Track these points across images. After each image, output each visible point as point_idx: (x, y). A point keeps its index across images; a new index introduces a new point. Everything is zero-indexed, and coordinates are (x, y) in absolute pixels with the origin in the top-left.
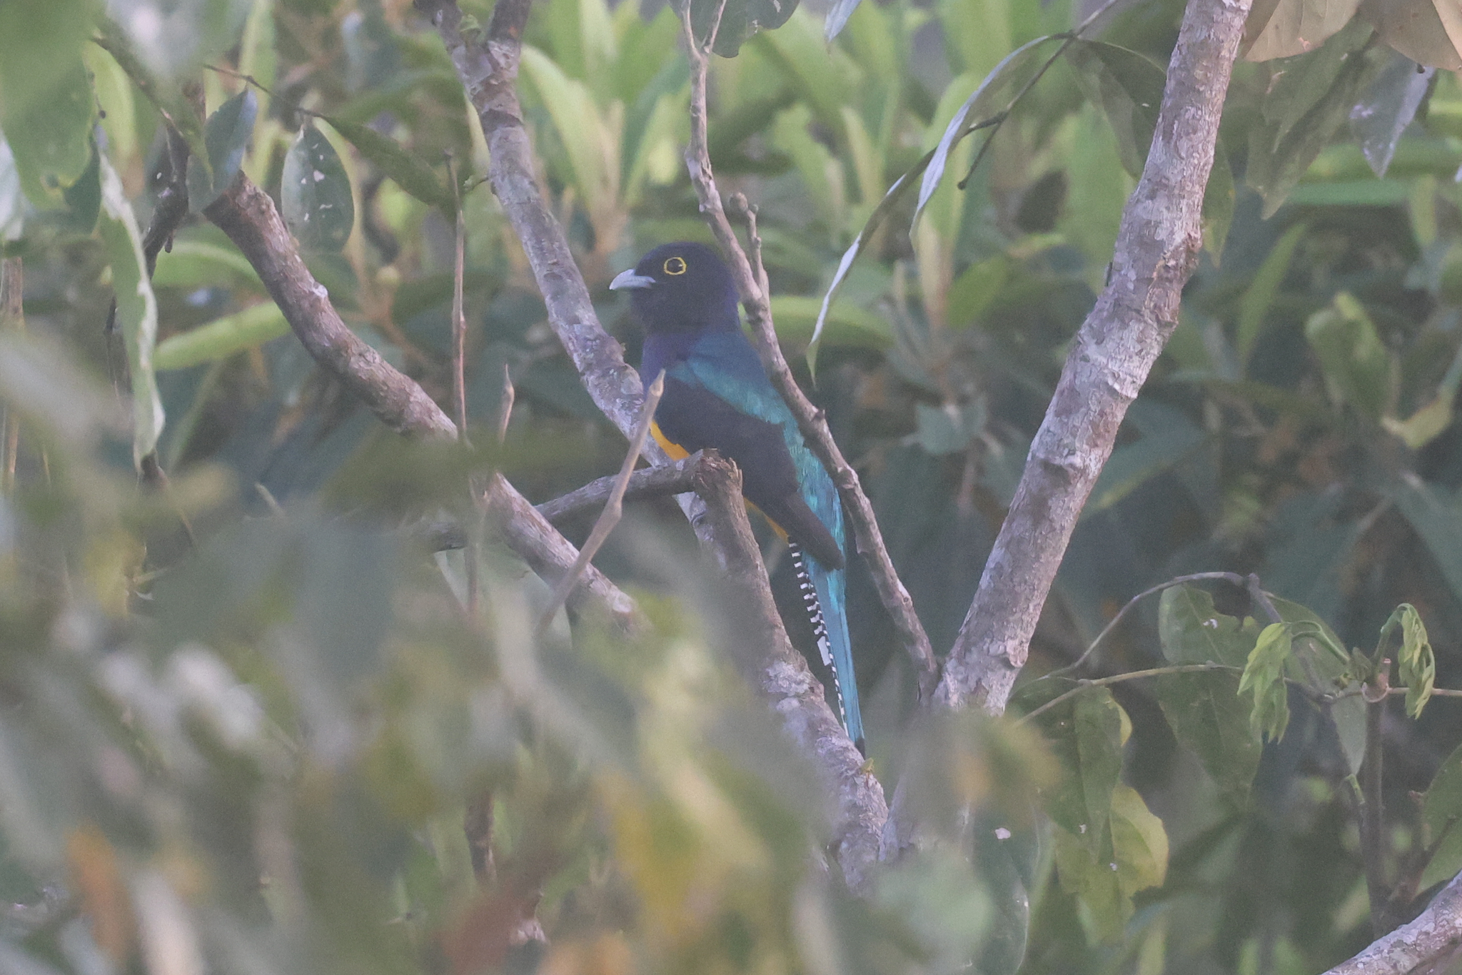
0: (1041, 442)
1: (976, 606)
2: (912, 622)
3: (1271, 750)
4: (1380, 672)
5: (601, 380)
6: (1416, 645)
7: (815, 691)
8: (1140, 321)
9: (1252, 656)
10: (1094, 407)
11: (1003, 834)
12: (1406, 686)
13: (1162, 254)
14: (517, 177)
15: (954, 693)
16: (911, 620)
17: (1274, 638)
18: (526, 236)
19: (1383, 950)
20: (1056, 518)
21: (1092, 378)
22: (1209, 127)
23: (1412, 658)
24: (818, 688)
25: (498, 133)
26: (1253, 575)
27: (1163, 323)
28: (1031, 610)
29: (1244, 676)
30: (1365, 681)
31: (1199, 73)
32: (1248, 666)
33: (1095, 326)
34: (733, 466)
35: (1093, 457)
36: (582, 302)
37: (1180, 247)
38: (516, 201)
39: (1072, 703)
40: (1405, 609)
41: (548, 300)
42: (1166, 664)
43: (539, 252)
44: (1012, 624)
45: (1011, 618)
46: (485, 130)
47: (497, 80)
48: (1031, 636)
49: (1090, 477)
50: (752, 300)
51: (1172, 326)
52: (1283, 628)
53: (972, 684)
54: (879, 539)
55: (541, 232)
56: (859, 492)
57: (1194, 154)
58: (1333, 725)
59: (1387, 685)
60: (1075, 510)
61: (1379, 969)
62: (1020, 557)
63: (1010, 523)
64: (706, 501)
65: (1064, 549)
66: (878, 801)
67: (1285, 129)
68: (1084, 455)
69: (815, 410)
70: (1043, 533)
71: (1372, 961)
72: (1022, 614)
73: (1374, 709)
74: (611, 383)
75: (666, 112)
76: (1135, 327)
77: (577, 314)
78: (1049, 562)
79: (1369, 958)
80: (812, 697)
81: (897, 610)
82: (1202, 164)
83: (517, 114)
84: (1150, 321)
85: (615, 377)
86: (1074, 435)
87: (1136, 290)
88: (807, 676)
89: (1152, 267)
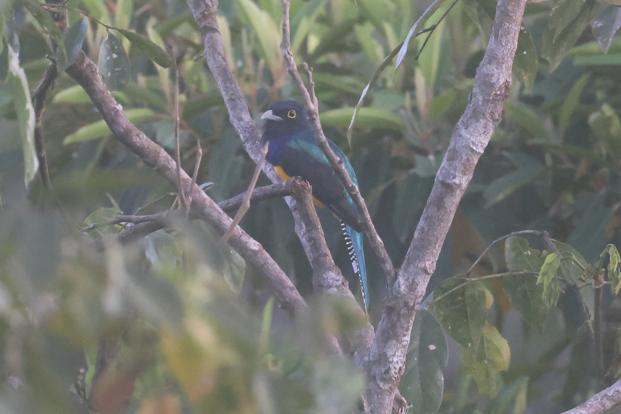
0: (441, 173)
1: (412, 246)
2: (383, 253)
4: (600, 274)
5: (252, 146)
6: (615, 262)
7: (344, 284)
8: (484, 119)
9: (543, 268)
10: (465, 157)
11: (432, 347)
12: (611, 281)
13: (494, 89)
14: (216, 55)
15: (402, 285)
16: (383, 252)
17: (552, 259)
18: (220, 82)
19: (598, 399)
20: (447, 207)
21: (463, 144)
22: (515, 32)
23: (614, 268)
24: (346, 283)
26: (545, 231)
27: (495, 119)
28: (437, 248)
29: (539, 276)
30: (593, 278)
31: (510, 8)
32: (541, 272)
33: (465, 121)
34: (308, 184)
35: (464, 179)
36: (244, 111)
37: (502, 85)
38: (215, 66)
40: (610, 246)
41: (229, 110)
42: (508, 271)
43: (225, 89)
44: (428, 254)
45: (428, 252)
47: (207, 12)
48: (437, 259)
49: (463, 188)
50: (310, 110)
51: (499, 121)
52: (557, 255)
53: (410, 280)
54: (368, 217)
55: (227, 80)
56: (359, 195)
57: (508, 44)
59: (603, 280)
60: (456, 203)
61: (596, 407)
62: (432, 224)
63: (427, 209)
64: (296, 199)
65: (452, 221)
66: (371, 333)
68: (460, 178)
69: (339, 159)
70: (442, 214)
71: (593, 404)
72: (433, 250)
73: (597, 291)
74: (257, 147)
76: (482, 121)
77: (242, 116)
78: (444, 226)
79: (592, 402)
80: (343, 287)
81: (376, 248)
82: (512, 48)
83: (216, 28)
84: (489, 119)
85: (258, 145)
86: (455, 170)
87: (483, 105)
88: (341, 278)
89: (490, 95)
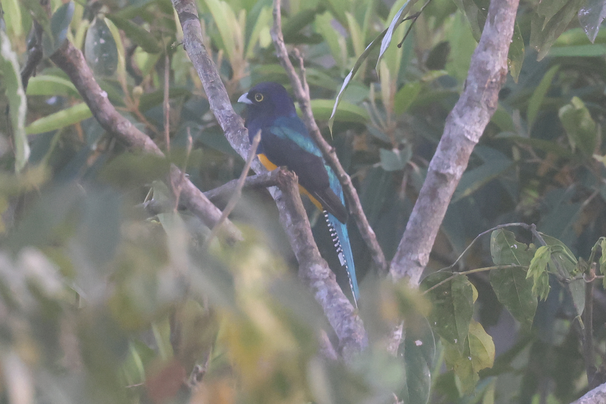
0: (434, 162)
1: (404, 237)
2: (375, 245)
3: (542, 305)
4: (592, 268)
5: (234, 135)
7: (332, 277)
8: (479, 107)
9: (533, 262)
10: (459, 147)
11: (419, 343)
12: (603, 275)
13: (489, 76)
14: (195, 42)
15: (395, 278)
17: (543, 252)
18: (200, 70)
19: (592, 396)
20: (441, 198)
21: (458, 133)
22: (511, 18)
25: (187, 22)
26: (533, 224)
27: (490, 108)
28: (430, 240)
29: (529, 270)
30: (584, 272)
32: (531, 266)
33: (459, 109)
35: (458, 169)
36: (225, 100)
37: (498, 73)
38: (195, 54)
39: (450, 282)
40: (603, 239)
41: (209, 98)
42: (494, 265)
43: (205, 77)
44: (421, 246)
45: (420, 244)
46: (181, 21)
48: (430, 252)
49: (457, 178)
50: (302, 97)
51: (494, 110)
52: (547, 249)
53: (403, 273)
54: (360, 207)
55: (206, 66)
56: (351, 186)
57: (504, 30)
58: (570, 293)
59: (595, 274)
60: (450, 193)
62: (424, 214)
63: (421, 199)
64: (281, 190)
65: (445, 212)
66: (360, 327)
67: (547, 20)
68: (454, 168)
69: (330, 148)
70: (435, 204)
71: (587, 401)
72: (426, 242)
73: (589, 285)
74: (239, 136)
75: (265, 15)
76: (477, 110)
77: (223, 105)
78: (437, 218)
79: (586, 399)
80: (330, 280)
81: (369, 240)
82: (508, 35)
83: (195, 13)
84: (484, 107)
85: (240, 134)
86: (449, 159)
87: (478, 93)
88: (328, 270)
89: (485, 83)
